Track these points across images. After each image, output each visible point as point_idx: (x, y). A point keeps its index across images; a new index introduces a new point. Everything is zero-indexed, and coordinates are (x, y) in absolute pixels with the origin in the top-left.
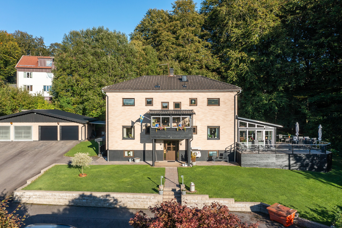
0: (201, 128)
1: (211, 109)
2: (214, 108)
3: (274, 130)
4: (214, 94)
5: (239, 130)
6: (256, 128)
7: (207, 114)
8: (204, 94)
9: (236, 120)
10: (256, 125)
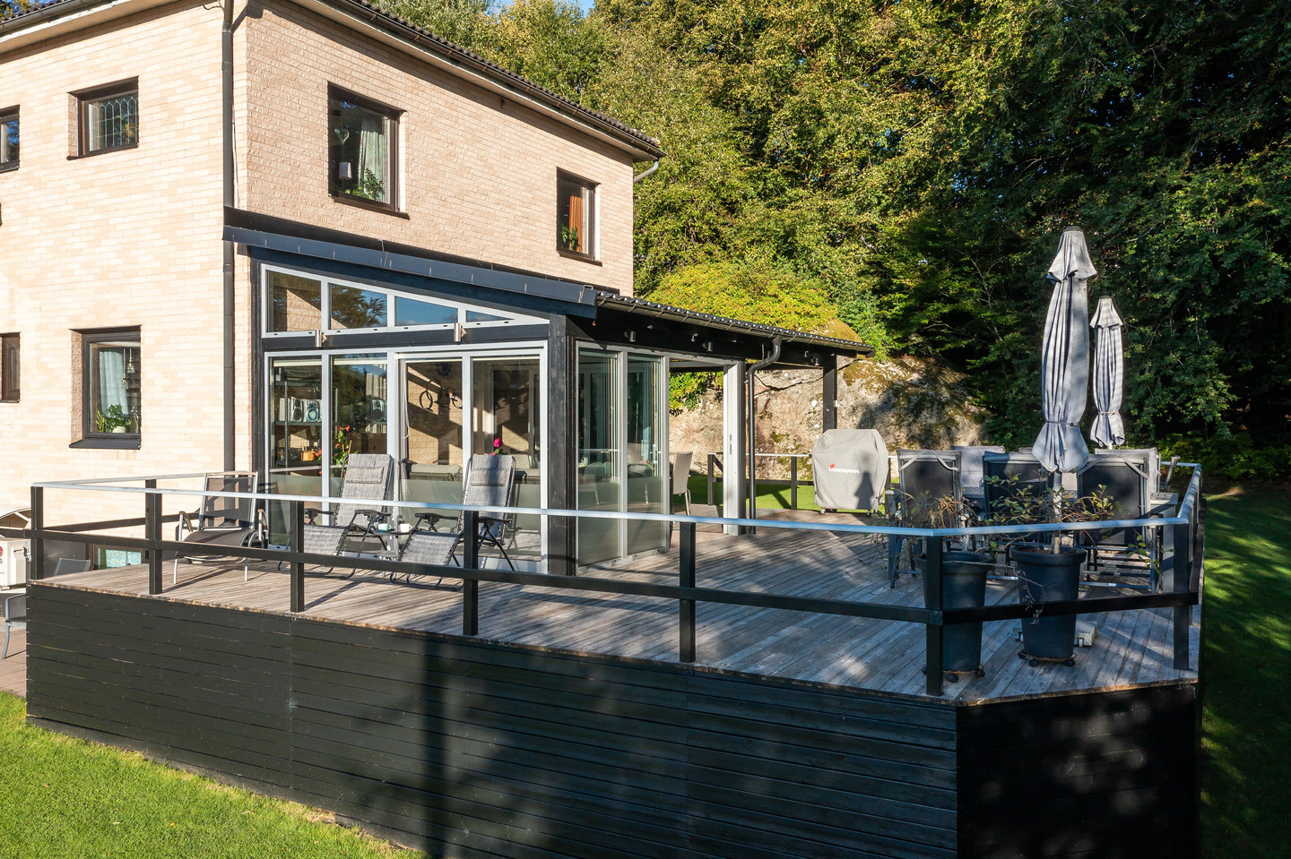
0: (39, 347)
1: (91, 185)
2: (105, 169)
3: (545, 343)
4: (104, 46)
5: (267, 355)
6: (391, 327)
7: (70, 227)
8: (56, 65)
9: (242, 263)
10: (391, 295)
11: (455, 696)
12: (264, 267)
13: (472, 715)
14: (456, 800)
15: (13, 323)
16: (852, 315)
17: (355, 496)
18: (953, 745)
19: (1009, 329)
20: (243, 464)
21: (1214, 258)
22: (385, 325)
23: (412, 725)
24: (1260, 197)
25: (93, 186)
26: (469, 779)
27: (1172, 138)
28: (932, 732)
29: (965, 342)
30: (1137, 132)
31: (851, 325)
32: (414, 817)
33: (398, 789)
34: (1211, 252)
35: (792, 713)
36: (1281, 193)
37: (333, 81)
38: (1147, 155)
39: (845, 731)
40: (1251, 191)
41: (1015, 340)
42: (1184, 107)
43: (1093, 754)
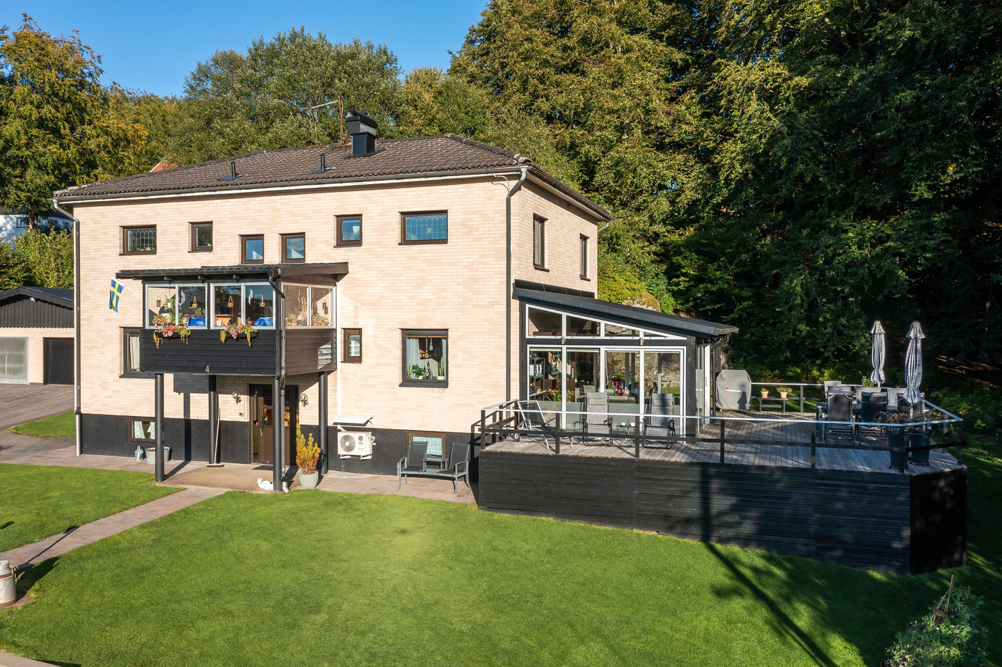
0: (375, 336)
1: (415, 259)
2: (425, 252)
3: (685, 348)
4: (425, 192)
5: (529, 346)
6: (603, 336)
7: (399, 278)
8: (389, 197)
9: (515, 304)
10: (603, 323)
11: (715, 485)
12: (528, 306)
13: (722, 491)
14: (715, 522)
15: (357, 323)
16: (652, 288)
17: (593, 411)
18: (909, 487)
19: (745, 299)
20: (515, 395)
21: (870, 272)
22: (599, 335)
23: (696, 497)
24: (893, 241)
25: (416, 259)
26: (721, 514)
27: (843, 203)
28: (902, 484)
29: (719, 306)
30: (824, 197)
31: (652, 294)
32: (696, 530)
33: (688, 521)
34: (869, 268)
35: (855, 481)
36: (904, 239)
37: (536, 212)
38: (830, 211)
39: (872, 486)
40: (889, 237)
41: (749, 307)
42: (849, 185)
43: (941, 490)
